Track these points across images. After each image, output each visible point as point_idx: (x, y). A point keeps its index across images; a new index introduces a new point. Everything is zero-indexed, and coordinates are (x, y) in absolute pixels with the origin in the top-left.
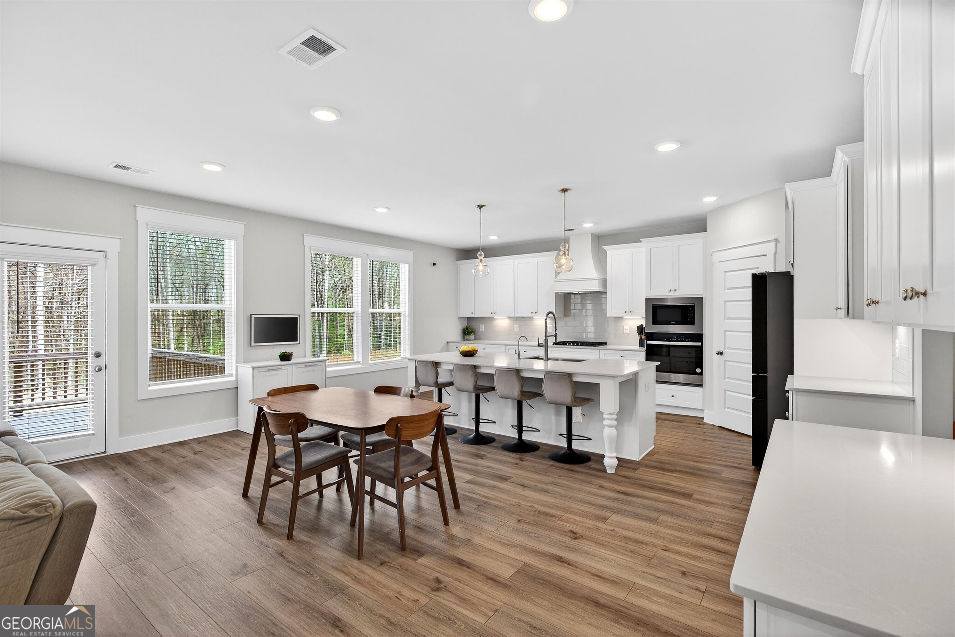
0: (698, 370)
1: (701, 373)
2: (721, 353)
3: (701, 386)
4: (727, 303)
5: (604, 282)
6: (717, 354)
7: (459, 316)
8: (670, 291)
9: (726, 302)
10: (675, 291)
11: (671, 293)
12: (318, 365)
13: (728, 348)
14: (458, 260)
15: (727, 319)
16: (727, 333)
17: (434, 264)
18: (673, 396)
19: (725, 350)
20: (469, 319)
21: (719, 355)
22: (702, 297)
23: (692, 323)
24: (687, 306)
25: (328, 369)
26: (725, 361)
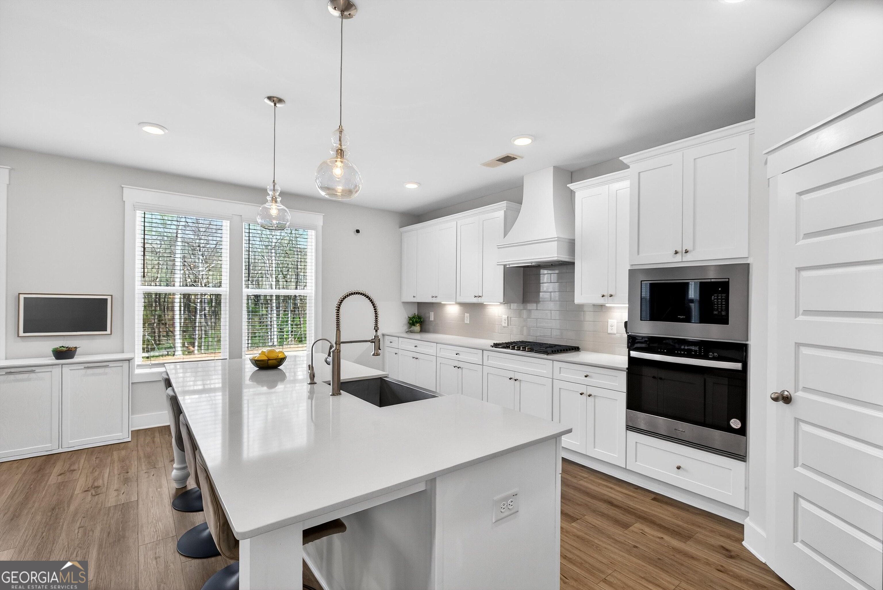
0: (735, 424)
1: (743, 431)
2: (787, 400)
3: (742, 457)
4: (805, 274)
5: (572, 244)
6: (776, 399)
7: (402, 301)
8: (676, 252)
9: (800, 269)
10: (687, 252)
11: (678, 258)
12: (110, 367)
13: (806, 389)
14: (401, 227)
15: (803, 314)
16: (804, 351)
17: (358, 231)
18: (679, 468)
19: (797, 394)
20: (420, 305)
21: (781, 403)
22: (749, 264)
23: (724, 320)
24: (711, 282)
25: (138, 371)
26: (797, 421)
